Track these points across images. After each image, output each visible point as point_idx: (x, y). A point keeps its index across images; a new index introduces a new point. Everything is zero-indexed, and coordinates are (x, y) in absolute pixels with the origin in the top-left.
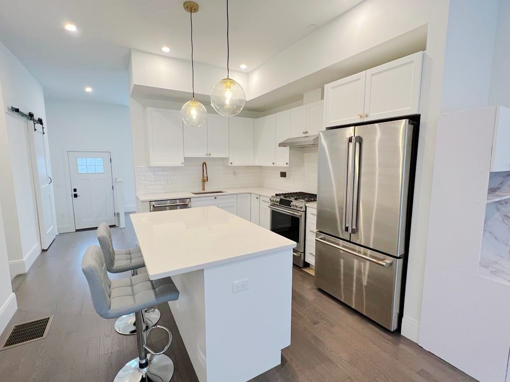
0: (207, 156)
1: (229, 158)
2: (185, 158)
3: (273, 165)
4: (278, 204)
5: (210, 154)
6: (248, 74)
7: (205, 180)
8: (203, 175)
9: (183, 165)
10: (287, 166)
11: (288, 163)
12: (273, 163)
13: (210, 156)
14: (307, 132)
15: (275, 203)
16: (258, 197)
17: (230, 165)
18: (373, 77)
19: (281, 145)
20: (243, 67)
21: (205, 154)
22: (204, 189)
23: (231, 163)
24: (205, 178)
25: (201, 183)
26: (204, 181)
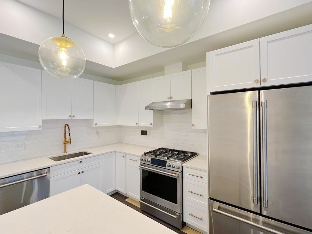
0: (70, 118)
1: (93, 120)
2: (44, 121)
3: (136, 125)
4: (150, 163)
5: (74, 116)
6: (114, 45)
7: (67, 142)
8: (65, 137)
9: (41, 129)
10: (151, 126)
11: (152, 123)
12: (136, 124)
13: (74, 118)
14: (171, 98)
15: (146, 163)
16: (124, 155)
17: (95, 126)
18: (268, 44)
19: (147, 108)
20: (111, 36)
21: (68, 116)
22: (65, 151)
23: (96, 124)
24: (67, 140)
25: (63, 145)
26: (65, 143)
